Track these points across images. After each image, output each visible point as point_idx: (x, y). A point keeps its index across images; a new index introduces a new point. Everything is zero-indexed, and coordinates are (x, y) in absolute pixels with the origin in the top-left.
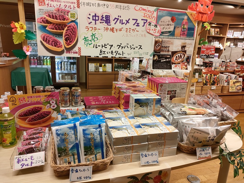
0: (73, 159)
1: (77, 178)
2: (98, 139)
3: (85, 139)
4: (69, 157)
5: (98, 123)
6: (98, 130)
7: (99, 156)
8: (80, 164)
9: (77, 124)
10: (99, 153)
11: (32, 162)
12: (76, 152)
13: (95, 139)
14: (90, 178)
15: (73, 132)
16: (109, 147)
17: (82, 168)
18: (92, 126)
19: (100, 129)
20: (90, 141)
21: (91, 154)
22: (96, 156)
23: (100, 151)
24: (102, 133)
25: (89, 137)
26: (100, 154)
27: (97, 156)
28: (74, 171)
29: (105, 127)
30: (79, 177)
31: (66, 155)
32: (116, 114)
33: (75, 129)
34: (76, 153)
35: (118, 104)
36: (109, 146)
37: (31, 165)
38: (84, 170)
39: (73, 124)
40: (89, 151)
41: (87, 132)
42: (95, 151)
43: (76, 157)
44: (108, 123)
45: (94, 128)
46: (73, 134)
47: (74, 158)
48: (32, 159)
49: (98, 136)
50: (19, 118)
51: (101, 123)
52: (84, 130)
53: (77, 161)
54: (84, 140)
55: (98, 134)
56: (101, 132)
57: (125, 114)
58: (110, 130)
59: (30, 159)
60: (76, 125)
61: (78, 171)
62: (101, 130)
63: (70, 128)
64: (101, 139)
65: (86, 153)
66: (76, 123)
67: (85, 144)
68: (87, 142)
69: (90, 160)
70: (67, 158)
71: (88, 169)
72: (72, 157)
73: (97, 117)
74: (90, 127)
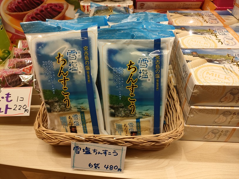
0: (80, 121)
1: (90, 165)
2: (149, 82)
3: (112, 76)
4: (71, 116)
5: (154, 36)
6: (152, 55)
7: (147, 122)
8: (97, 137)
9: (92, 31)
10: (148, 116)
11: (7, 106)
12: (86, 105)
13: (139, 80)
14: (120, 170)
15: (79, 55)
16: (173, 99)
17: (100, 147)
18: (136, 43)
19: (158, 53)
20: (125, 85)
21: (127, 116)
22: (138, 122)
23: (152, 112)
24: (161, 64)
25: (125, 72)
26: (151, 119)
27: (142, 121)
28: (82, 150)
29: (171, 49)
30: (93, 164)
31: (64, 111)
32: (201, 18)
33: (86, 48)
34: (88, 109)
35: (200, 3)
36: (175, 96)
37: (6, 113)
38: (105, 153)
39: (80, 31)
40: (122, 107)
41: (119, 58)
42: (137, 111)
43: (88, 117)
44: (180, 39)
45: (139, 50)
46: (79, 60)
47: (83, 119)
48: (7, 101)
49: (151, 74)
50: (10, 15)
51: (164, 37)
52: (111, 53)
53: (90, 127)
54: (110, 80)
55: (149, 68)
56: (158, 64)
57: (223, 21)
58: (186, 57)
59: (5, 99)
60: (89, 35)
61: (92, 151)
62: (161, 57)
63: (71, 42)
64: (157, 81)
65: (113, 111)
66: (89, 29)
67: (112, 89)
68: (118, 85)
69: (123, 127)
70: (67, 117)
71: (115, 151)
72: (79, 115)
73: (152, 18)
74: (128, 44)
